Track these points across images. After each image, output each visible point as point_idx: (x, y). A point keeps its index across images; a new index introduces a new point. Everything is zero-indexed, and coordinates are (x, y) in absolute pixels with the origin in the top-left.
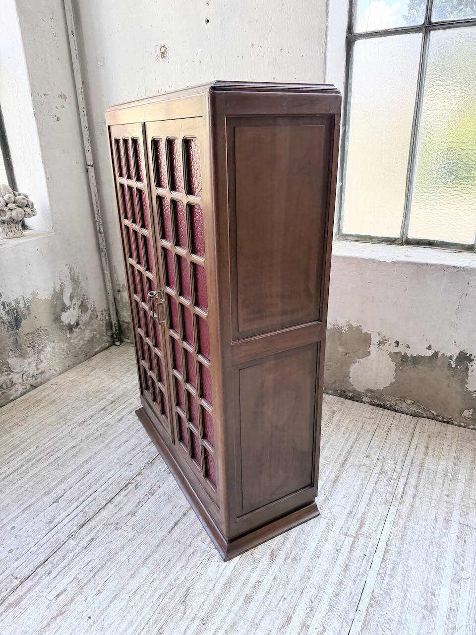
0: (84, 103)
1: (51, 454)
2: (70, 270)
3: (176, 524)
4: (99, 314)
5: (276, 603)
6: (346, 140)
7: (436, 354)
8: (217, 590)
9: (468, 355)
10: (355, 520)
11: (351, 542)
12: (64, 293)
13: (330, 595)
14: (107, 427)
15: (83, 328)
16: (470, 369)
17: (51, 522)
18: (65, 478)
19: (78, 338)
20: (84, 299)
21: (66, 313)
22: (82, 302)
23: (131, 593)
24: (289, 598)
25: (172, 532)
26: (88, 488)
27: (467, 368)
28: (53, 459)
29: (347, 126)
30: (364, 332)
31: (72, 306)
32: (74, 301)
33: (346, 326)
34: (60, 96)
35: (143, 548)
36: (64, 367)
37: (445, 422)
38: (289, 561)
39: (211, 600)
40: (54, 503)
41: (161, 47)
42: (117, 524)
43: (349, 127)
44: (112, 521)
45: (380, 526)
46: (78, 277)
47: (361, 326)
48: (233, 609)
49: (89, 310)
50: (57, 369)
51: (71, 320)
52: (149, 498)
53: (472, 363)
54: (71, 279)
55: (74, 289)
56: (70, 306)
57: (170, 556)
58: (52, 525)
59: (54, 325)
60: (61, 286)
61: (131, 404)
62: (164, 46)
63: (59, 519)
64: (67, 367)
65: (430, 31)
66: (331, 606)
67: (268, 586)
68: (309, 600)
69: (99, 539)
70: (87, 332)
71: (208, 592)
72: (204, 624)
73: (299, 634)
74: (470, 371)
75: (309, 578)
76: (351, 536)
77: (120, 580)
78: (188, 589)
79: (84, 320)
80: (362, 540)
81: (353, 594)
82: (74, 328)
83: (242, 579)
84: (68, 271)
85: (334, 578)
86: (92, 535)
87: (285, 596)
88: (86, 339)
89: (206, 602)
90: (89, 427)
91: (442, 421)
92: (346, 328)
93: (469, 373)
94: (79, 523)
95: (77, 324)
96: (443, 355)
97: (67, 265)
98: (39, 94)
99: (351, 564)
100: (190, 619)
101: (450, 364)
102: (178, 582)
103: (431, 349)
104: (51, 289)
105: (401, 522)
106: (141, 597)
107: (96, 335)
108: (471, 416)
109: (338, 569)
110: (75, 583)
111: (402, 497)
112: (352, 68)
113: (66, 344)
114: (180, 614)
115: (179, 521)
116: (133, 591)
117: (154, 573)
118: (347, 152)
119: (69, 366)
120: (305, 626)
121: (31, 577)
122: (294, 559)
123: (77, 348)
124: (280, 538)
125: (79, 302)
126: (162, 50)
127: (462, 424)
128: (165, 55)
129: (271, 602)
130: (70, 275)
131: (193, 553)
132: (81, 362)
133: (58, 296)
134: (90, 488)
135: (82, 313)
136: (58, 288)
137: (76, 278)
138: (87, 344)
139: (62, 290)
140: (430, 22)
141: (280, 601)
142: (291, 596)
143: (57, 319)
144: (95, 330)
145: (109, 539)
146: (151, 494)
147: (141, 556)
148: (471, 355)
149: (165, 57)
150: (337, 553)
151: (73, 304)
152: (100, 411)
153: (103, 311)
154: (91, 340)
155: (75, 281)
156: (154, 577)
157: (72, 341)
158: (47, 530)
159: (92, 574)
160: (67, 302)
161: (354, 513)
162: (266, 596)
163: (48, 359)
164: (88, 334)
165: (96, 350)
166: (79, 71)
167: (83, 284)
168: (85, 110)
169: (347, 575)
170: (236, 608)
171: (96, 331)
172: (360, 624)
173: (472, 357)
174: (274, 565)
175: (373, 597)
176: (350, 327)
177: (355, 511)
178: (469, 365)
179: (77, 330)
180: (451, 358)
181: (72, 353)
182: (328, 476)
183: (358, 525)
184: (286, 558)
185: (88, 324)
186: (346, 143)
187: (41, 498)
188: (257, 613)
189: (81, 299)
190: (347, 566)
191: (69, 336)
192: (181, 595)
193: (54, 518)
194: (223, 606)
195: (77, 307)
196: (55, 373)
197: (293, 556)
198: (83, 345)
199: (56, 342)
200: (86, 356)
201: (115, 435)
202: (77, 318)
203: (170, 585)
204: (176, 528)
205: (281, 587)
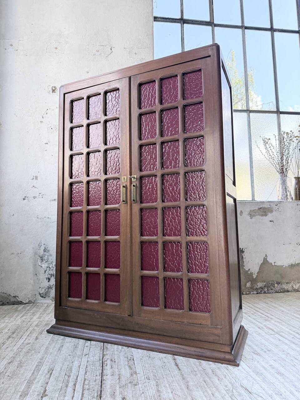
3: (177, 365)
8: (258, 379)
9: (241, 249)
11: (279, 336)
14: (29, 345)
16: (244, 257)
18: (31, 381)
25: (182, 369)
26: (66, 377)
35: (175, 384)
40: (42, 397)
41: (53, 87)
44: (123, 383)
48: (281, 381)
52: (134, 362)
53: (244, 254)
57: (201, 379)
62: (55, 87)
67: (278, 365)
69: (130, 396)
71: (255, 382)
72: (281, 395)
74: (244, 258)
75: (289, 353)
76: (275, 334)
78: (242, 386)
80: (282, 334)
83: (261, 368)
86: (119, 396)
89: (263, 386)
90: (10, 349)
93: (244, 260)
102: (230, 387)
108: (250, 286)
111: (268, 317)
115: (176, 363)
117: (206, 391)
122: (269, 351)
127: (247, 293)
128: (55, 91)
131: (213, 372)
134: (69, 376)
142: (294, 363)
145: (139, 392)
146: (132, 360)
147: (181, 389)
148: (243, 249)
150: (281, 341)
152: (7, 339)
156: (210, 392)
162: (285, 368)
173: (243, 250)
174: (264, 357)
177: (259, 327)
178: (243, 255)
183: (271, 330)
184: (265, 352)
190: (294, 343)
192: (242, 391)
194: (274, 382)
201: (45, 346)
204: (180, 366)
205: (284, 362)
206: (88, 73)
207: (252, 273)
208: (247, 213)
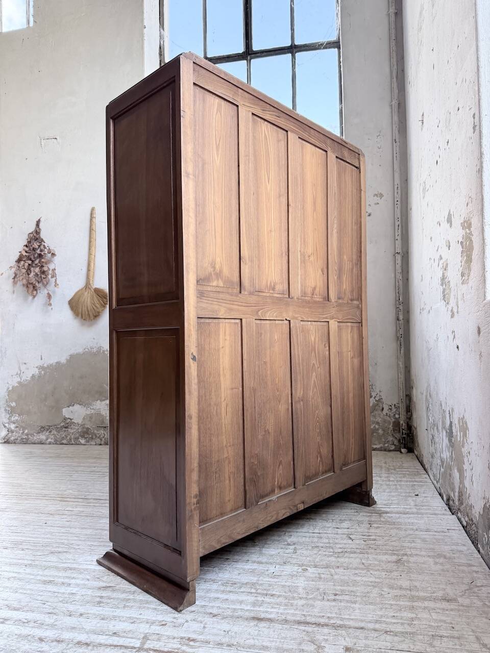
0: (398, 197)
11: (132, 645)
24: (44, 606)
72: (26, 566)
75: (70, 616)
76: (143, 643)
83: (75, 575)
85: (66, 635)
99: (90, 648)
100: (33, 559)
109: (83, 638)
114: (39, 554)
120: (5, 620)
124: (134, 588)
129: (41, 595)
142: (47, 607)
153: (393, 406)
161: (192, 643)
162: (50, 592)
169: (70, 645)
170: (39, 578)
177: (197, 644)
184: (101, 597)
188: (30, 589)
203: (72, 544)
205: (61, 599)
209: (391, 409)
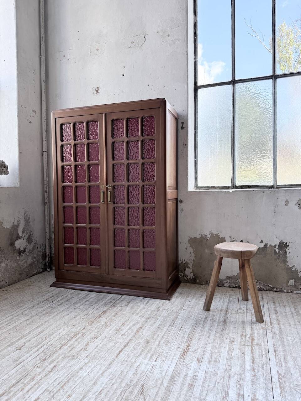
0: (46, 117)
1: (10, 324)
2: (25, 212)
3: (120, 352)
4: (39, 247)
5: (213, 385)
6: (197, 137)
7: (266, 245)
8: (166, 383)
9: (285, 243)
10: (247, 338)
11: (250, 349)
12: (19, 227)
13: (250, 377)
14: (51, 309)
15: (28, 254)
16: (288, 252)
17: (17, 360)
18: (24, 336)
19: (24, 261)
20: (31, 234)
21: (18, 241)
22: (29, 236)
23: (97, 393)
24: (221, 382)
25: (119, 356)
26: (44, 339)
27: (286, 252)
28: (12, 327)
29: (197, 130)
30: (221, 237)
31: (23, 237)
32: (24, 234)
33: (210, 234)
34: (33, 111)
35: (99, 367)
36: (12, 281)
37: (278, 292)
38: (212, 362)
39: (163, 389)
40: (17, 350)
41: (96, 88)
42: (73, 356)
43: (198, 130)
44: (69, 355)
45: (265, 339)
46: (29, 219)
47: (218, 233)
48: (182, 393)
49: (33, 242)
50: (7, 281)
51: (21, 247)
52: (95, 341)
53: (288, 248)
54: (25, 218)
55: (25, 226)
56: (22, 237)
57: (122, 369)
58: (18, 362)
59: (10, 248)
60: (18, 221)
61: (66, 297)
62: (97, 88)
63: (24, 358)
64: (14, 282)
65: (235, 83)
66: (253, 383)
67: (203, 378)
68: (236, 381)
69: (61, 366)
70: (30, 258)
71: (159, 386)
73: (238, 400)
74: (288, 253)
75: (230, 369)
76: (248, 346)
77: (85, 387)
78: (143, 386)
79: (29, 249)
80: (257, 347)
81: (265, 374)
82: (22, 253)
83: (182, 375)
84: (24, 213)
85: (248, 368)
86: (54, 364)
87: (218, 381)
88: (29, 263)
89: (160, 392)
90: (37, 309)
91: (276, 291)
92: (209, 236)
93: (288, 255)
94: (42, 358)
95: (24, 251)
96: (270, 245)
97: (23, 208)
98: (22, 106)
99: (255, 359)
101: (275, 251)
102: (133, 383)
103: (262, 243)
104: (12, 222)
105: (278, 337)
106: (106, 395)
107: (35, 261)
108: (294, 284)
109: (248, 363)
110: (46, 394)
111: (271, 325)
112: (197, 101)
113: (15, 264)
115: (122, 350)
116: (98, 392)
117: (112, 380)
118: (197, 143)
119: (15, 281)
120: (240, 395)
121: (6, 394)
122: (215, 361)
123: (22, 268)
125: (27, 236)
126: (97, 89)
127: (289, 291)
128: (98, 92)
129: (209, 385)
130: (24, 215)
131: (139, 365)
132: (23, 280)
133: (15, 227)
134: (46, 339)
135: (28, 244)
136: (16, 222)
137: (28, 218)
138: (29, 267)
139: (18, 224)
140: (235, 80)
141: (215, 384)
142: (222, 380)
143: (12, 244)
144: (35, 257)
145: (70, 365)
146: (96, 338)
147: (98, 372)
148: (286, 243)
149: (98, 93)
150: (243, 355)
151: (23, 235)
152: (44, 301)
153: (42, 245)
154: (32, 265)
155: (27, 220)
156: (113, 382)
157: (19, 262)
158: (14, 365)
159: (60, 386)
160: (20, 233)
162: (204, 383)
163: (2, 272)
164: (30, 260)
165: (34, 273)
166: (45, 100)
167: (31, 223)
168: (46, 121)
169: (256, 365)
170: (184, 392)
171: (36, 259)
172: (279, 390)
173: (287, 244)
174: (202, 365)
175: (279, 375)
176: (212, 235)
177: (245, 334)
178: (287, 250)
179: (24, 255)
180: (275, 247)
181: (18, 271)
182: (219, 320)
183: (250, 340)
184: (209, 361)
185: (31, 253)
186: (197, 138)
187: (6, 348)
188: (201, 393)
189: (29, 233)
190: (253, 360)
191: (18, 258)
192: (138, 389)
193: (19, 358)
194: (174, 392)
195: (26, 238)
196: (5, 284)
197: (213, 359)
198: (26, 267)
199: (9, 260)
200: (27, 276)
201: (59, 312)
202: (25, 246)
203: (127, 385)
204: (121, 354)
205: (212, 376)
206: (124, 67)
207: (297, 270)
208: (295, 203)
209: (41, 247)
